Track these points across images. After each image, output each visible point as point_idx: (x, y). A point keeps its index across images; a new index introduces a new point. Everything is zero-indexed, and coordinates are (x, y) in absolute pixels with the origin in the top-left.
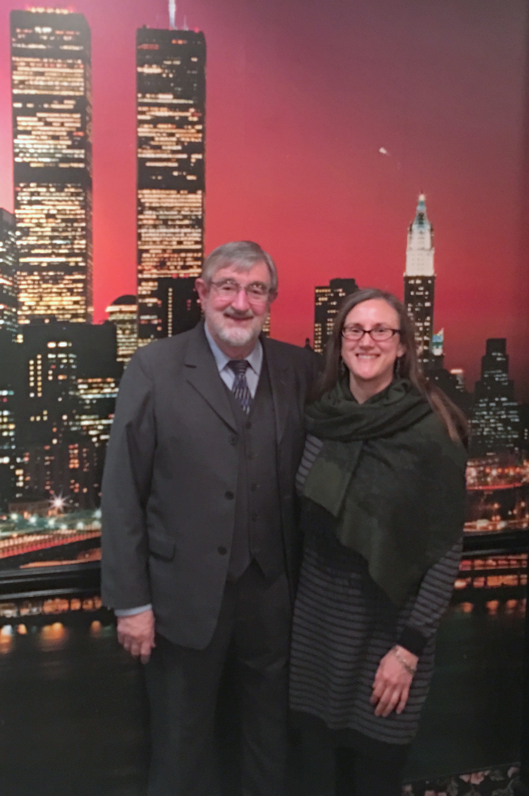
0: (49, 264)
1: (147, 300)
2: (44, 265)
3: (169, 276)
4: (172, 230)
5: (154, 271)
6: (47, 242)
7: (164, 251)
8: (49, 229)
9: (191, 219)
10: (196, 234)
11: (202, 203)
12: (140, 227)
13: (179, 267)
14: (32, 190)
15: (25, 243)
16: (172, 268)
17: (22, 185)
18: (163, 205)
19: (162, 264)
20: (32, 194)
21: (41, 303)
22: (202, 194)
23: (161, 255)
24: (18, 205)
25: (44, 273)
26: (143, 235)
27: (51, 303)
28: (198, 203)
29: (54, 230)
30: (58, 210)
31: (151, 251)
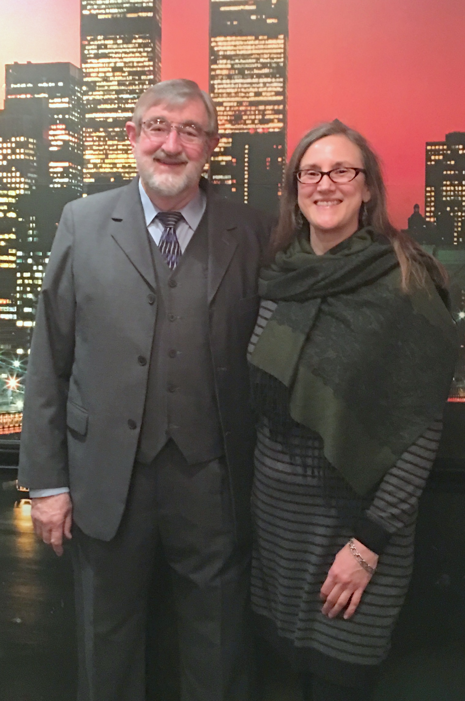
0: (115, 119)
1: (220, 158)
2: (110, 120)
3: (245, 131)
4: (249, 80)
5: (228, 126)
6: (113, 97)
7: (240, 104)
8: (116, 83)
9: (270, 68)
10: (276, 85)
11: (285, 49)
12: (213, 78)
13: (256, 122)
14: (99, 43)
15: (91, 98)
16: (248, 122)
17: (89, 38)
18: (238, 52)
19: (237, 119)
20: (99, 47)
21: (106, 161)
22: (284, 39)
23: (236, 108)
24: (84, 59)
25: (110, 130)
26: (216, 86)
27: (116, 161)
28: (280, 48)
29: (120, 83)
30: (125, 63)
31: (225, 104)
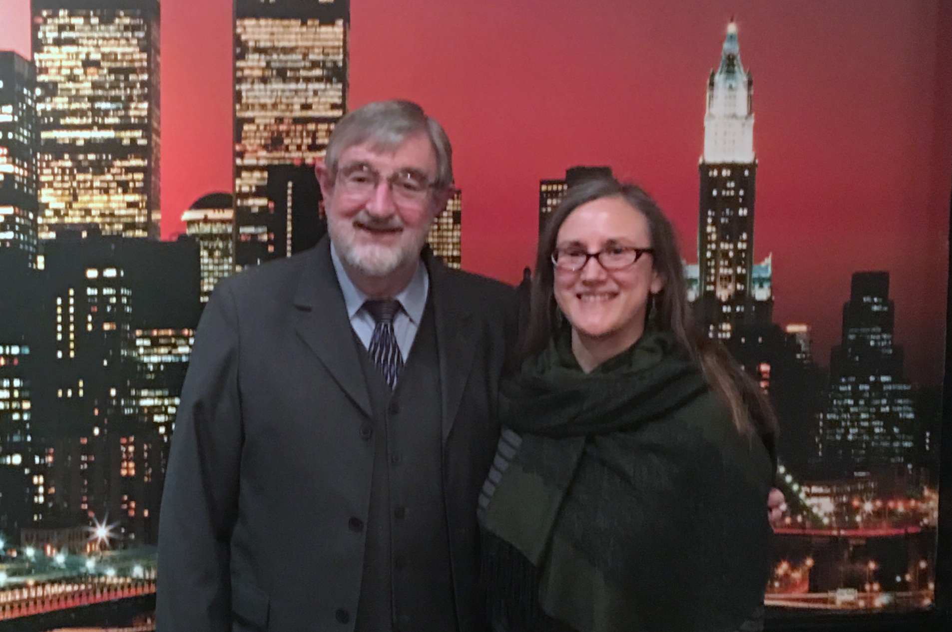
0: (88, 142)
1: (250, 202)
2: (80, 143)
3: (288, 162)
4: (293, 86)
5: (263, 153)
6: (85, 105)
7: (279, 120)
8: (89, 85)
9: (324, 67)
10: (333, 93)
11: (345, 41)
12: (240, 80)
13: (304, 147)
14: (62, 21)
15: (49, 107)
16: (293, 148)
17: (45, 13)
18: (276, 44)
19: (275, 142)
20: (61, 28)
21: (75, 205)
22: (344, 25)
23: (275, 128)
24: (37, 45)
25: (81, 157)
26: (244, 94)
27: (90, 206)
28: (338, 40)
29: (95, 86)
30: (103, 55)
31: (257, 121)
